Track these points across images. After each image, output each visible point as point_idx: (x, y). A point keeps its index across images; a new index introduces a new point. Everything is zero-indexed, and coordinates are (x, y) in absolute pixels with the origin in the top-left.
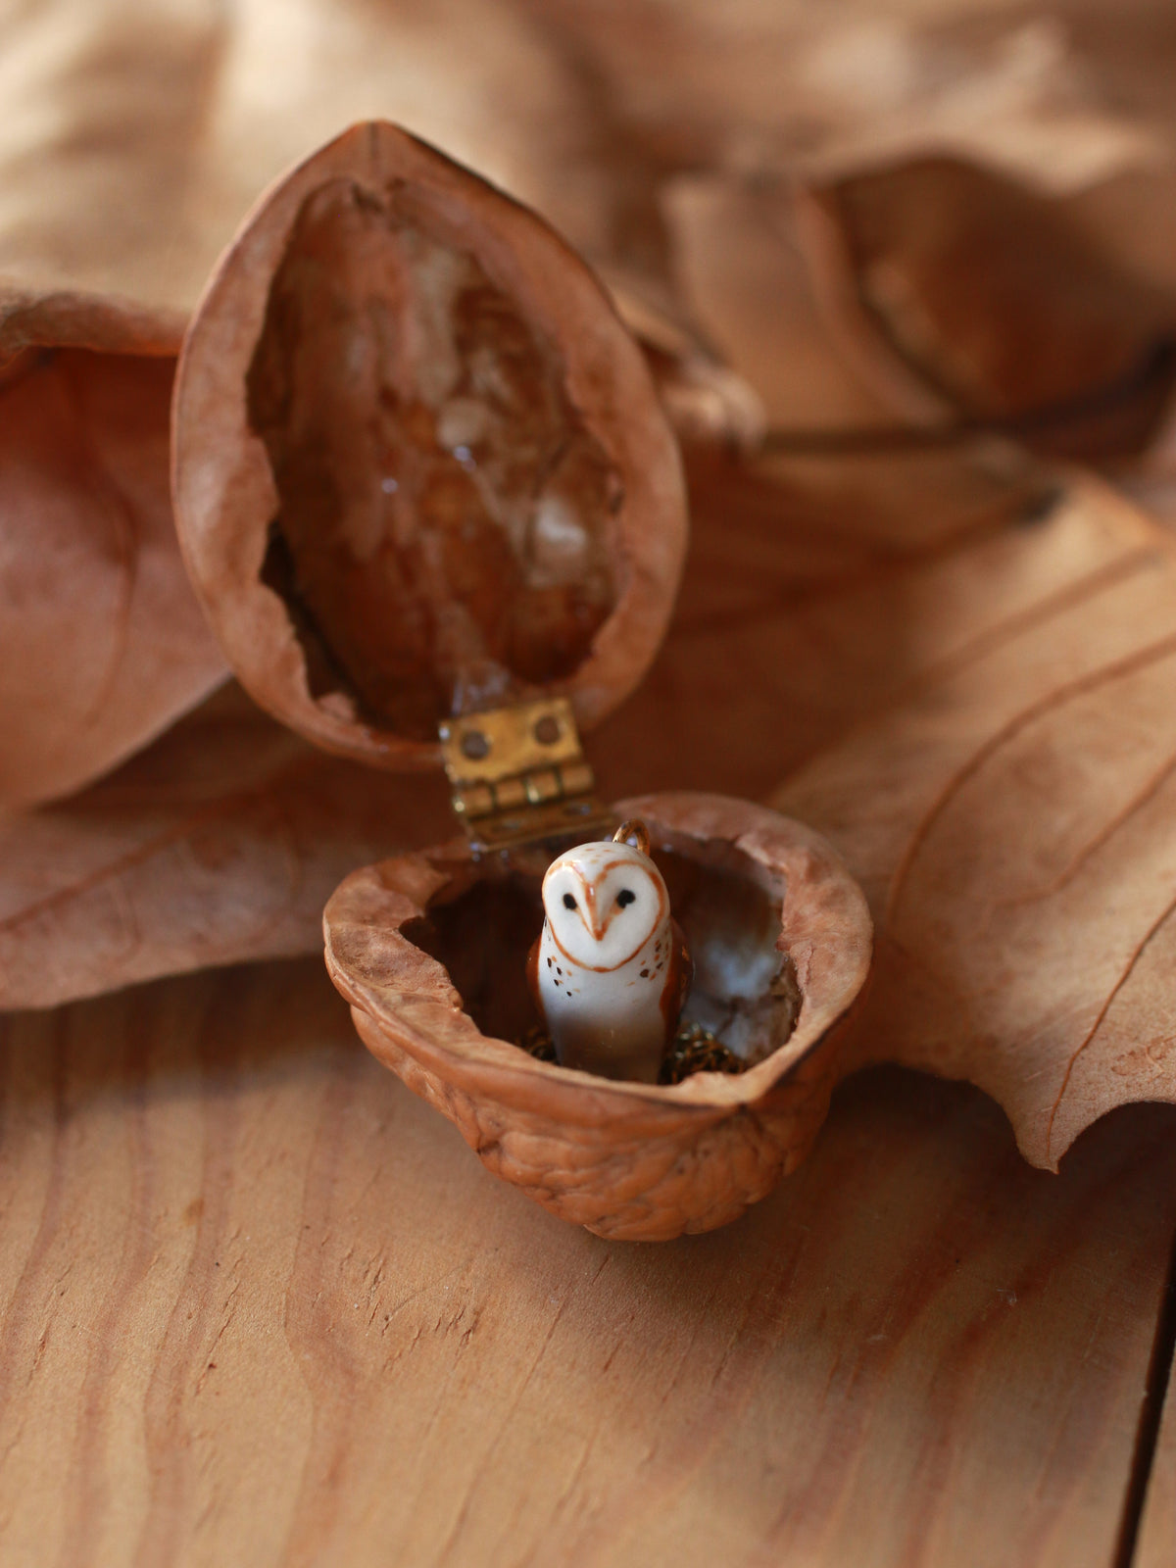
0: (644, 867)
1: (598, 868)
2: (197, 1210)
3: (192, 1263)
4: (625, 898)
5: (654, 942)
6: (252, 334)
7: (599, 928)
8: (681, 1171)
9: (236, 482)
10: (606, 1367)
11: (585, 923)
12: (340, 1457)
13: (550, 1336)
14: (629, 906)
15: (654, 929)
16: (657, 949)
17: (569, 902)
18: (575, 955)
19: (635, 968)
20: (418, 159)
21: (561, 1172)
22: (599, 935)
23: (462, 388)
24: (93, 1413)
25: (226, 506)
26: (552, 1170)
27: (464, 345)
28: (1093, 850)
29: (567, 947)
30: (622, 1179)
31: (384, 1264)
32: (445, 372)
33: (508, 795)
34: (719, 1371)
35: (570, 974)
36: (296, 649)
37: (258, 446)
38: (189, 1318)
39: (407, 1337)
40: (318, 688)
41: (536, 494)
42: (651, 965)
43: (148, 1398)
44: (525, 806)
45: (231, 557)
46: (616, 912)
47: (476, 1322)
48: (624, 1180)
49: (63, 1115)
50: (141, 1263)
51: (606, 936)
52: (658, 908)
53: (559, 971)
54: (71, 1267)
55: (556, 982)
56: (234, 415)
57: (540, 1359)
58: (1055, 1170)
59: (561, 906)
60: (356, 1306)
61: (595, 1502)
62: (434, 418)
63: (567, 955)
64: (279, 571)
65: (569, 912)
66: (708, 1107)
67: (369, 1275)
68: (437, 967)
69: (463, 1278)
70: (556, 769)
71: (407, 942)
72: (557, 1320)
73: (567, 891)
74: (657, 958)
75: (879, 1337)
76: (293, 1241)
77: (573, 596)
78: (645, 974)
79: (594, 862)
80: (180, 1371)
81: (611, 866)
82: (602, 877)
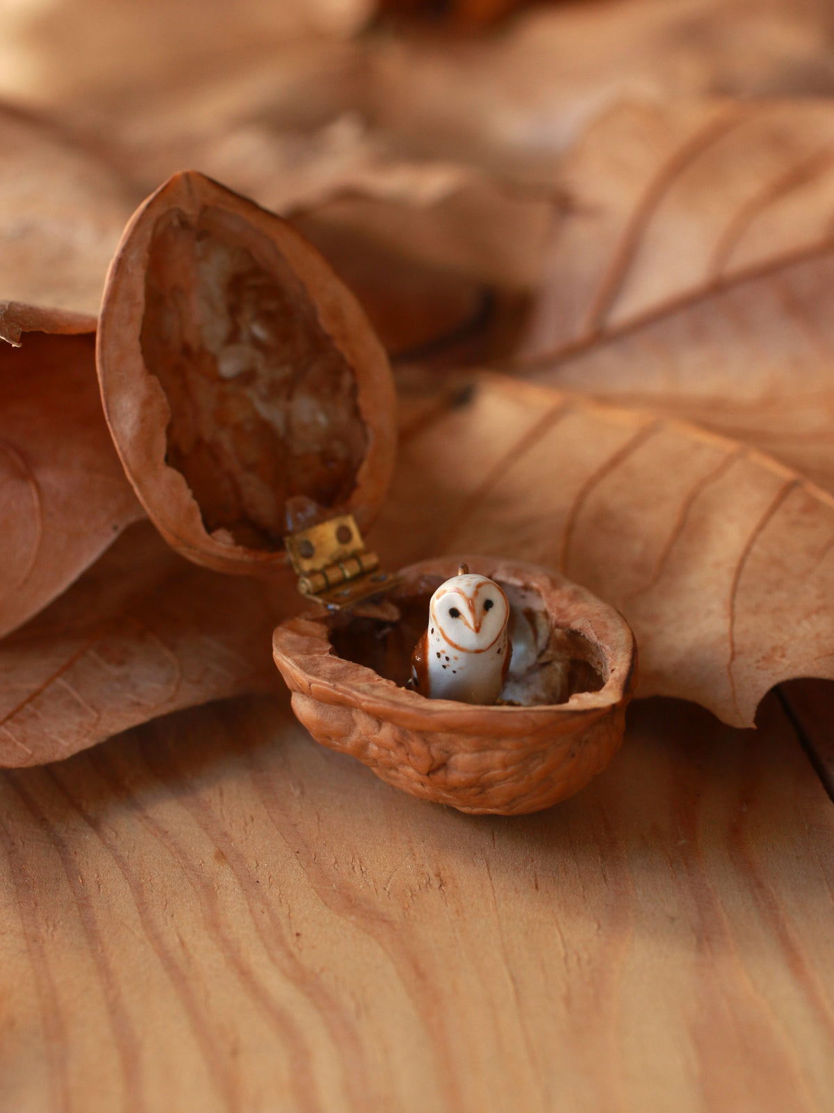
0: (495, 585)
1: (473, 588)
2: (221, 856)
3: (241, 885)
4: (488, 605)
6: (139, 311)
7: (478, 625)
8: (573, 756)
9: (146, 404)
10: (537, 888)
11: (467, 624)
12: (416, 967)
13: (491, 879)
14: (491, 609)
15: (504, 623)
17: (454, 613)
18: (461, 645)
19: (495, 648)
20: (213, 193)
21: (495, 772)
22: (478, 629)
23: (233, 337)
24: (245, 974)
25: (143, 420)
26: (489, 771)
28: (665, 559)
29: (455, 641)
30: (537, 768)
31: (360, 862)
32: (220, 328)
33: (334, 575)
35: (456, 659)
36: (195, 503)
37: (154, 379)
38: (263, 912)
39: (406, 896)
41: (290, 397)
42: (501, 646)
43: (272, 958)
44: (343, 582)
45: (150, 456)
46: (485, 614)
47: (441, 880)
48: (540, 768)
49: (95, 824)
50: (209, 891)
51: (481, 629)
52: (505, 610)
53: (447, 659)
54: (166, 901)
55: (444, 667)
56: (136, 363)
57: (494, 892)
58: (754, 726)
59: (449, 617)
60: (361, 887)
61: (585, 956)
62: (215, 360)
63: (456, 646)
64: (175, 458)
66: (596, 710)
67: (356, 869)
68: (369, 671)
69: (415, 860)
70: (355, 556)
71: (342, 660)
72: (488, 870)
73: (452, 606)
75: (683, 842)
76: (296, 861)
77: (326, 457)
78: (499, 651)
80: (281, 941)
81: (479, 586)
82: (476, 593)
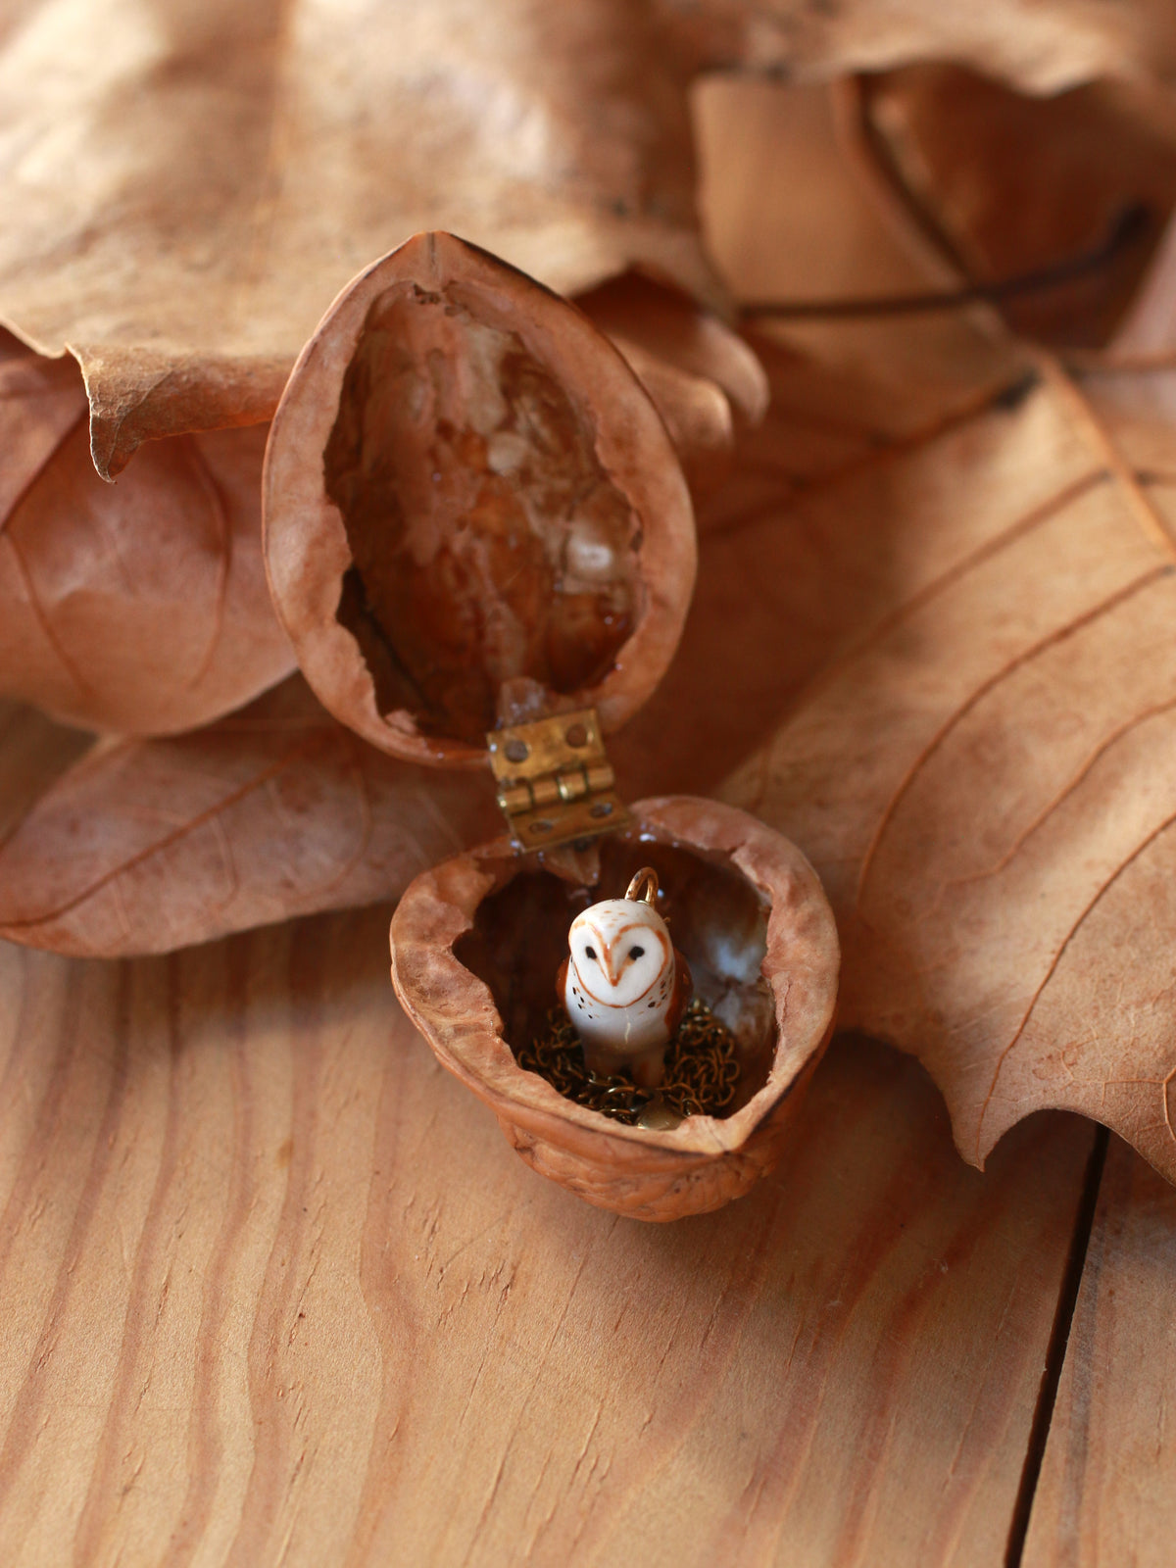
0: (651, 927)
1: (614, 932)
2: (288, 1151)
3: (285, 1206)
4: (636, 953)
5: (661, 982)
6: (329, 418)
7: (615, 977)
8: (678, 1191)
9: (317, 543)
10: (617, 1327)
11: (603, 972)
12: (404, 1411)
13: (572, 1294)
14: (639, 959)
15: (660, 975)
16: (662, 987)
17: (590, 953)
18: (594, 994)
19: (646, 1002)
20: (471, 263)
21: (581, 1181)
22: (615, 983)
23: (508, 424)
24: (207, 1361)
25: (308, 564)
26: (575, 1178)
27: (509, 393)
28: (1031, 834)
29: (588, 985)
30: (629, 1194)
31: (440, 1214)
32: (494, 412)
33: (542, 792)
34: (706, 1335)
35: (591, 1004)
36: (368, 675)
37: (335, 512)
38: (283, 1265)
39: (458, 1291)
40: (385, 706)
41: (570, 517)
42: (657, 998)
43: (251, 1346)
44: (557, 802)
45: (313, 605)
46: (629, 964)
47: (513, 1277)
48: (632, 1195)
49: (177, 1045)
50: (243, 1206)
51: (622, 983)
52: (663, 960)
53: (582, 1000)
54: (187, 1208)
55: (580, 1007)
56: (314, 486)
57: (564, 1316)
58: (981, 1168)
59: (584, 955)
60: (417, 1257)
62: (484, 446)
63: (588, 992)
64: (347, 616)
65: (591, 960)
66: (699, 1154)
67: (428, 1224)
68: (482, 989)
69: (503, 1231)
70: (583, 769)
71: (458, 964)
72: (578, 1277)
73: (588, 945)
74: (662, 992)
75: (836, 1303)
76: (365, 1187)
77: (601, 604)
78: (652, 1005)
79: (611, 926)
80: (276, 1319)
81: (625, 929)
82: (617, 940)
